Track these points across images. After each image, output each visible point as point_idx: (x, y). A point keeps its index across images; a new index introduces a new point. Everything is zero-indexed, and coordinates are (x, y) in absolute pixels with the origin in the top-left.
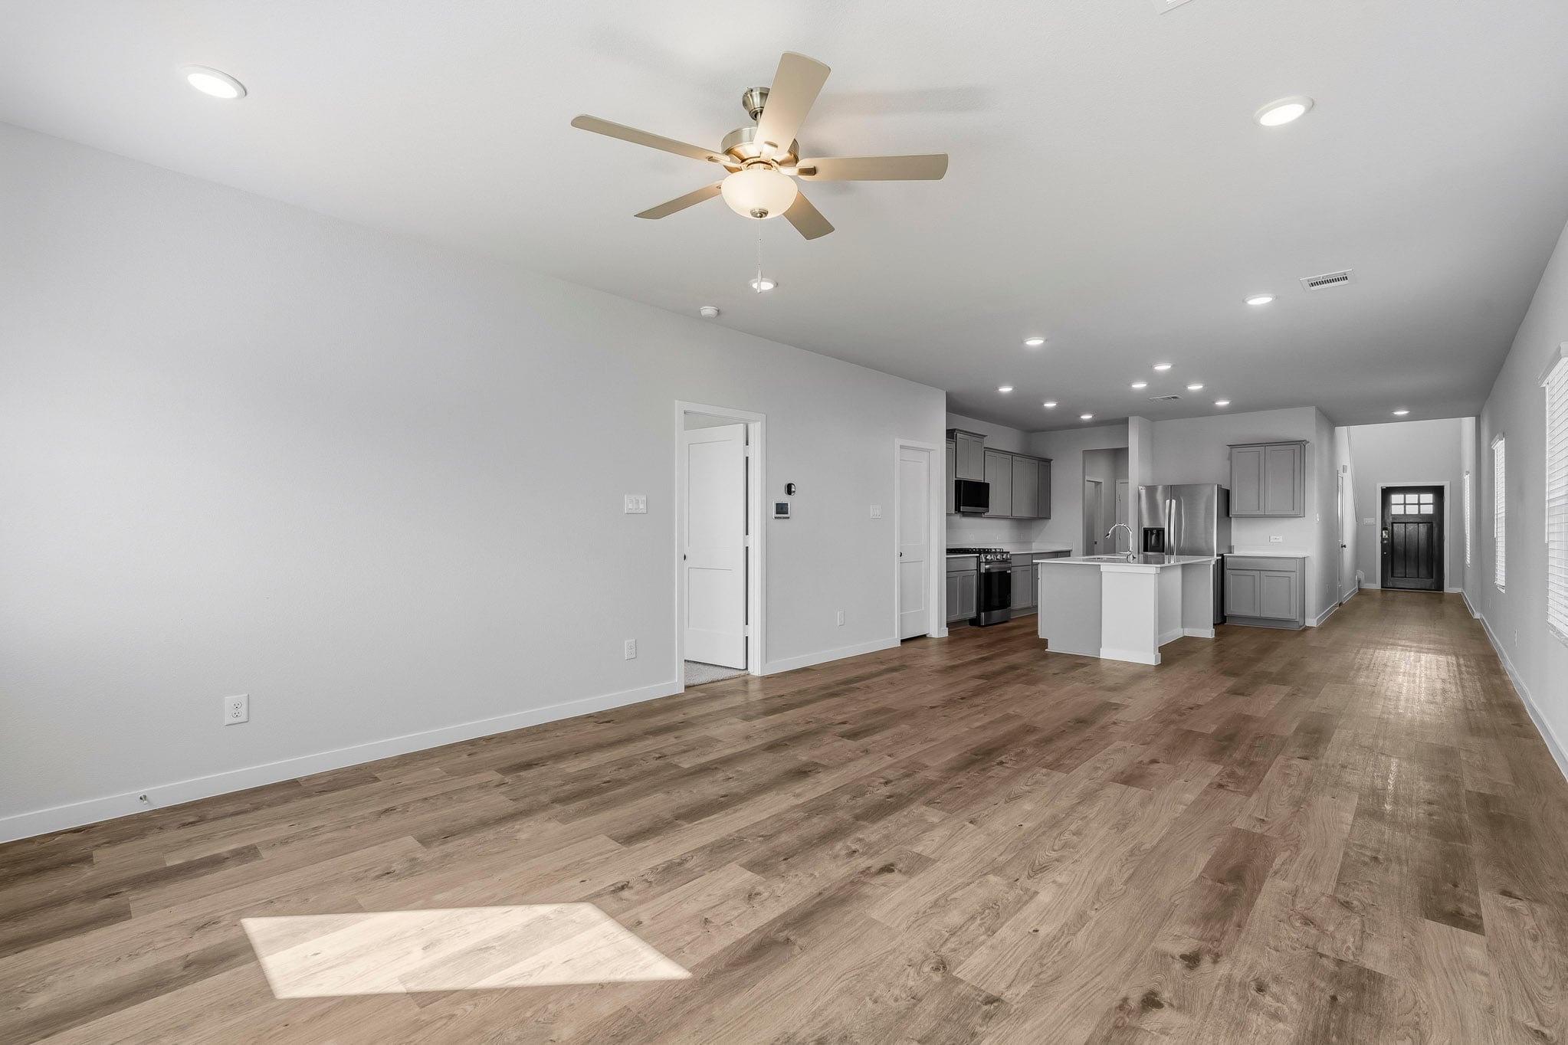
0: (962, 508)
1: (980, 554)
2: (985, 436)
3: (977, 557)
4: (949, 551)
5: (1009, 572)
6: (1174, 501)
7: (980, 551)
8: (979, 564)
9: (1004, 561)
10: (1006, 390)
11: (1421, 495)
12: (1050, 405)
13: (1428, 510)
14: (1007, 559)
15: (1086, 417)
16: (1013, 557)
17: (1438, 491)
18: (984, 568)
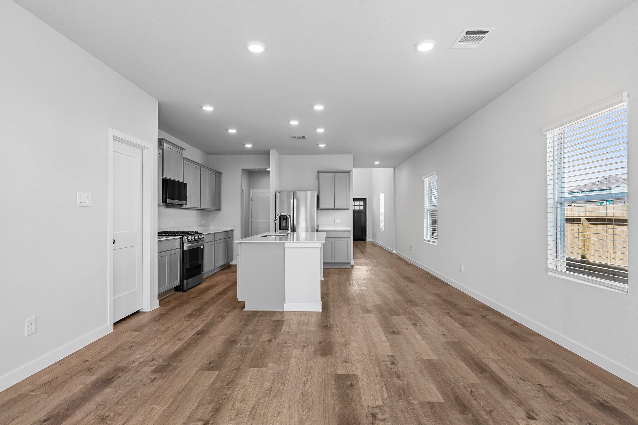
0: (169, 201)
1: (183, 236)
2: (184, 149)
3: (181, 238)
4: (160, 234)
5: (202, 247)
6: (295, 200)
7: (183, 233)
8: (182, 243)
9: (199, 240)
10: (208, 108)
11: (360, 202)
12: (232, 131)
13: (362, 208)
14: (202, 238)
15: (249, 146)
16: (205, 237)
17: (364, 200)
18: (186, 246)
